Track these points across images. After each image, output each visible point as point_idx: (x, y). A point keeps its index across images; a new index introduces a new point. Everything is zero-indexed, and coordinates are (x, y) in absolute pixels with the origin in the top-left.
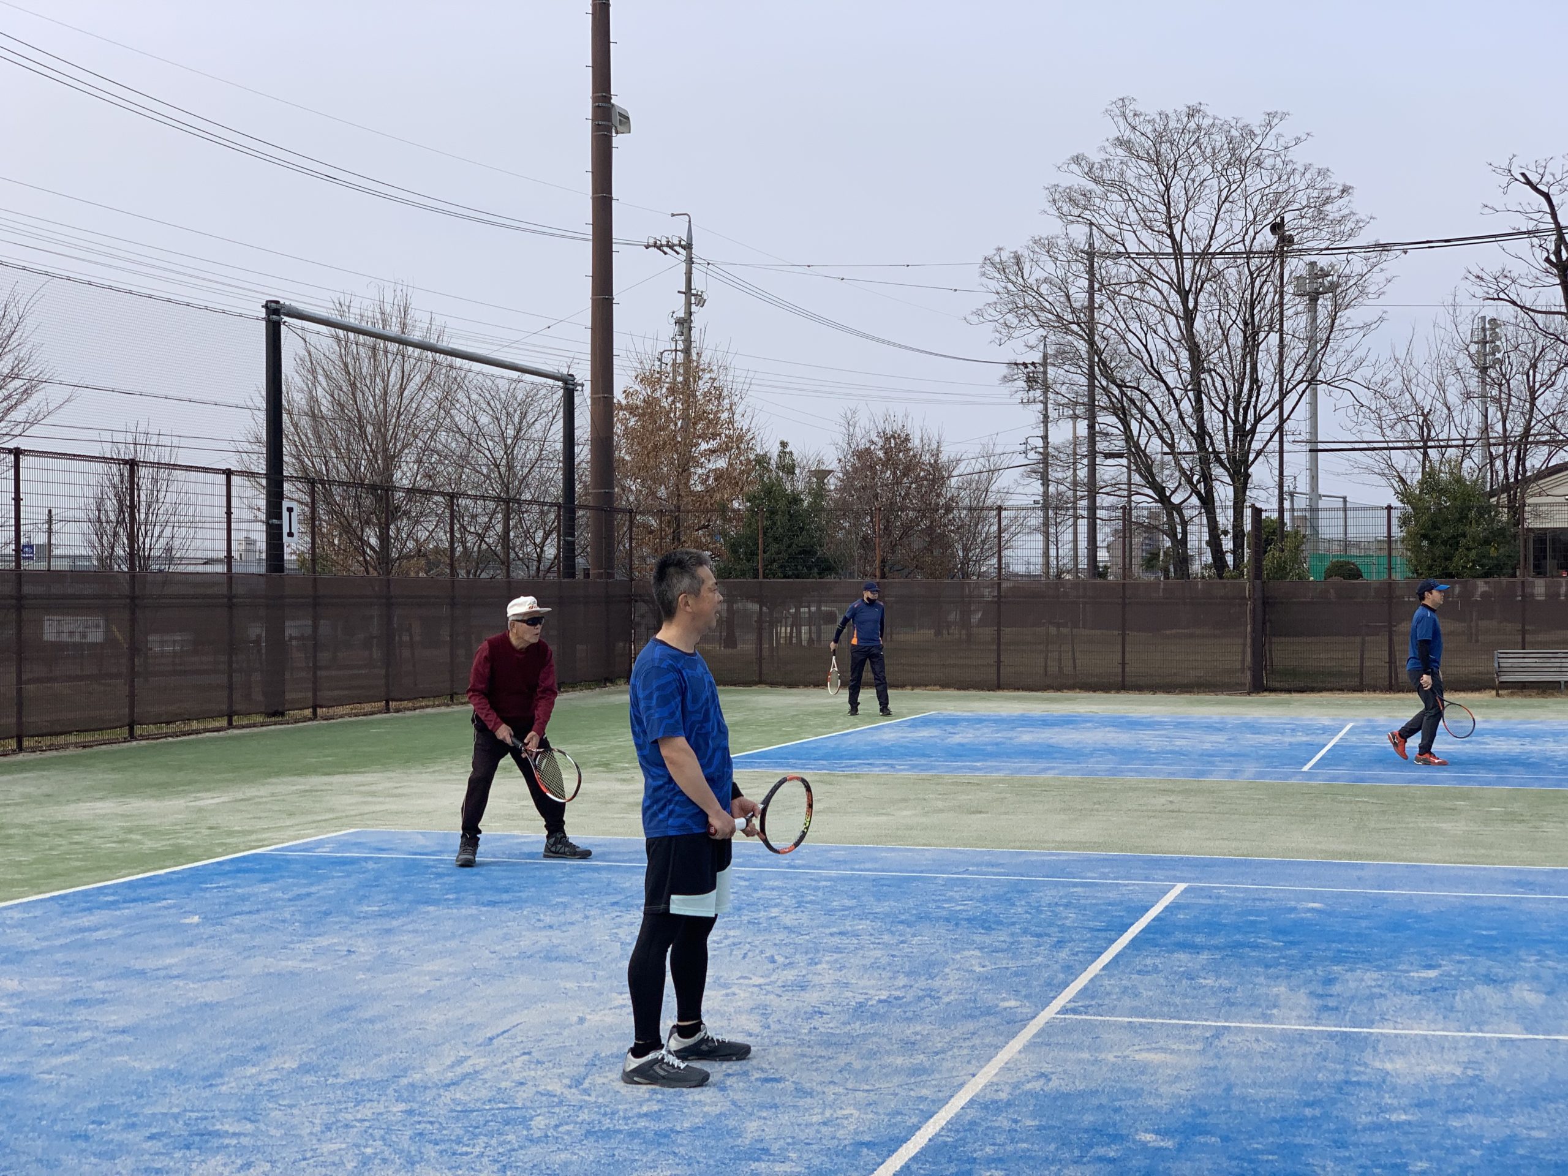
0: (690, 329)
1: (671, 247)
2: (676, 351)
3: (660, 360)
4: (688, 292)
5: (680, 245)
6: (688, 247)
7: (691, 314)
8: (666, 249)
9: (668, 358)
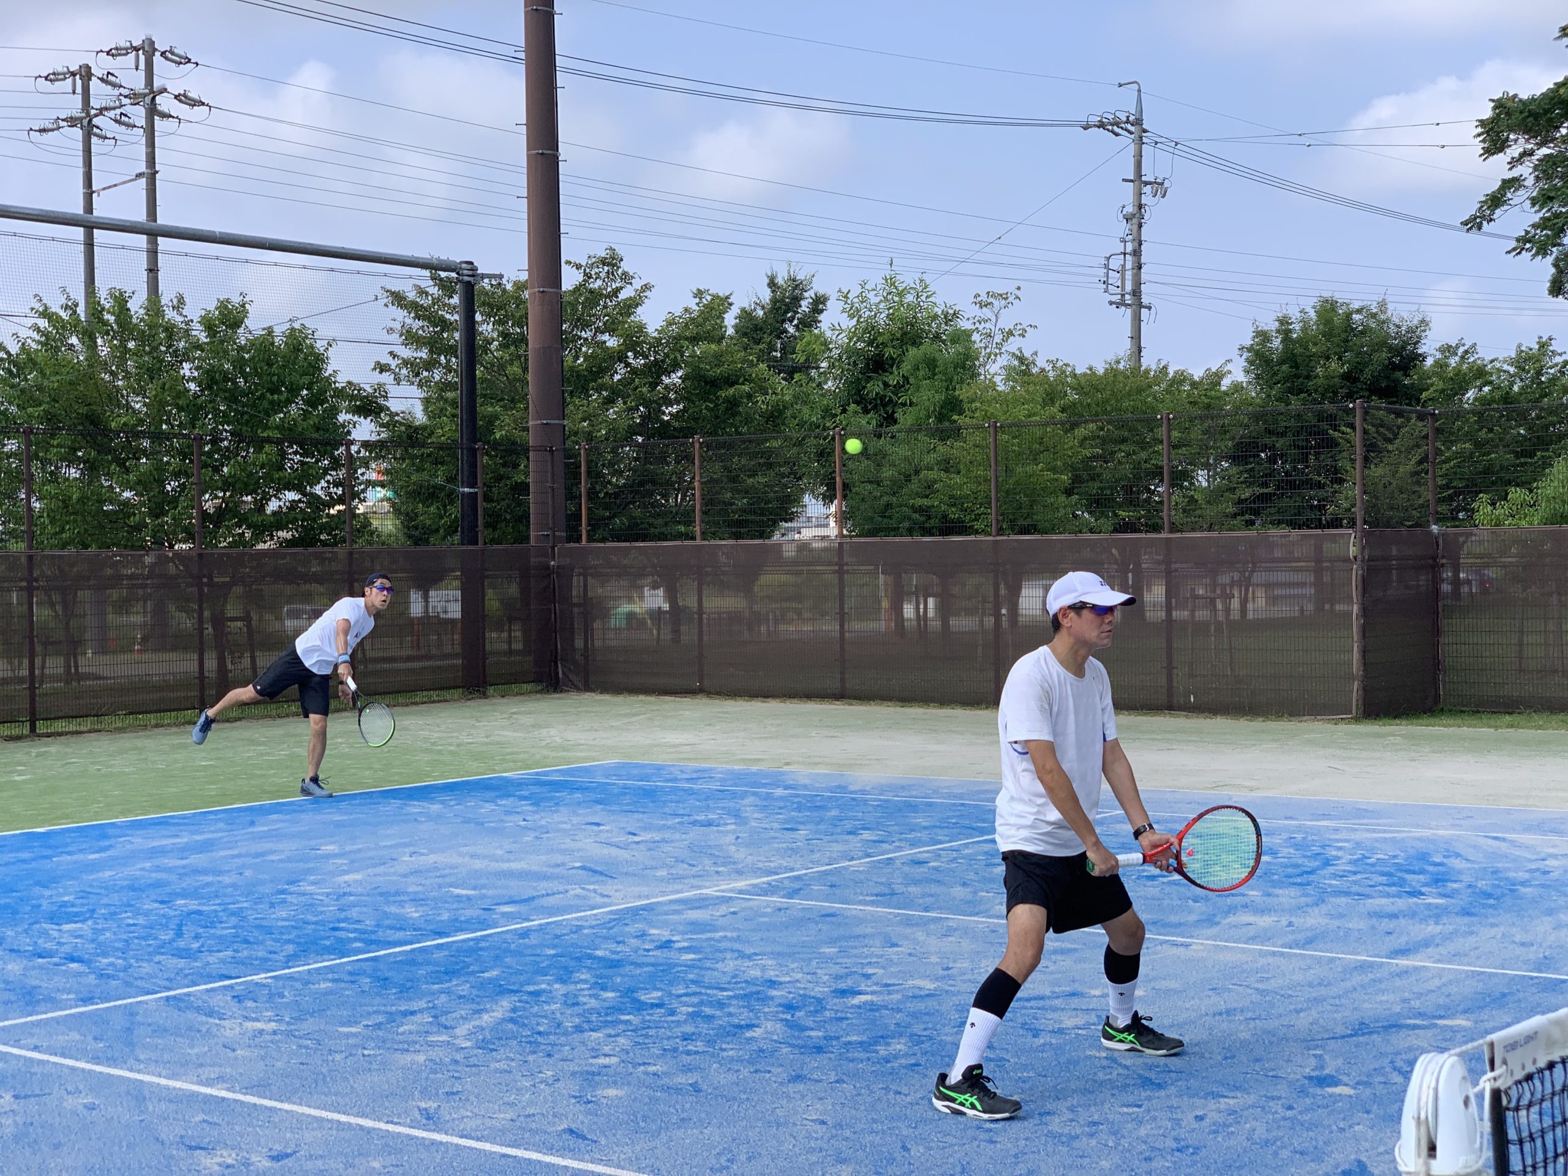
0: (1140, 226)
1: (1117, 124)
2: (1125, 254)
3: (1106, 266)
4: (1138, 179)
5: (1128, 121)
6: (1138, 122)
7: (1140, 206)
8: (1116, 129)
9: (1116, 263)
